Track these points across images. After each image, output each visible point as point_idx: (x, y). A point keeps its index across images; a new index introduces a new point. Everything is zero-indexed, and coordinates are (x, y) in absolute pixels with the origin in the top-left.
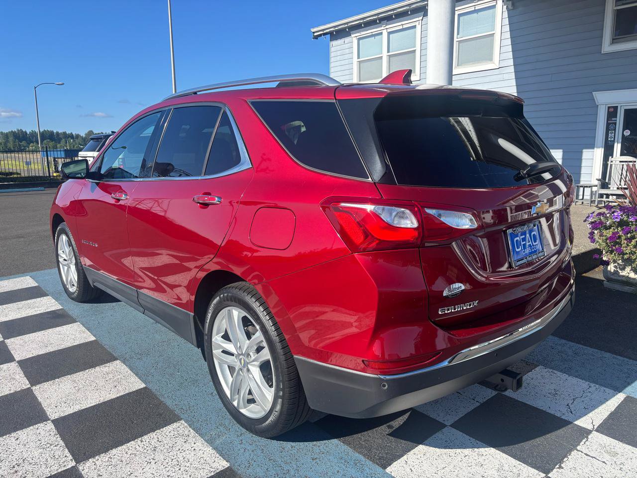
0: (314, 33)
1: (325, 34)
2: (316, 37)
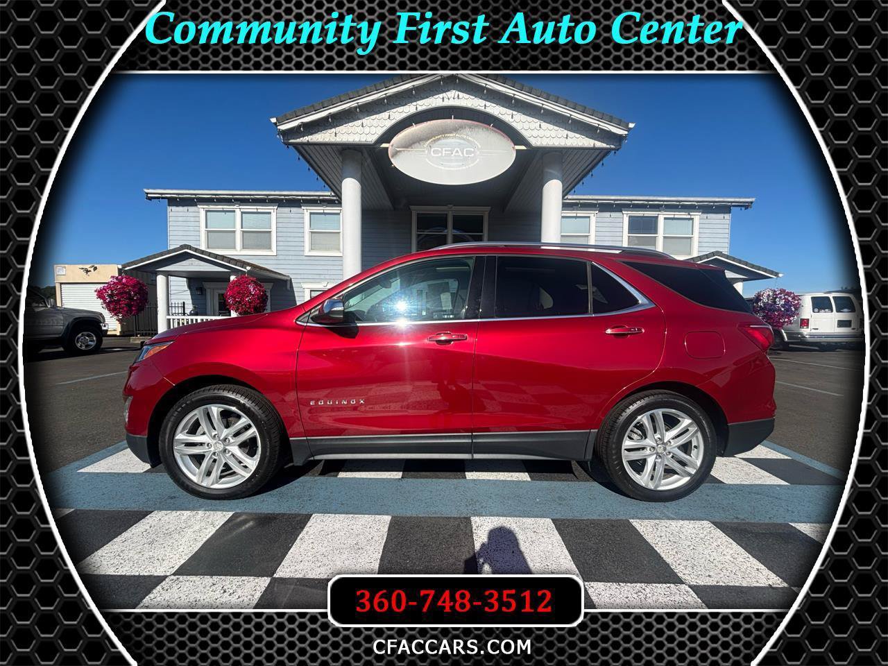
0: (147, 194)
1: (163, 198)
2: (150, 199)
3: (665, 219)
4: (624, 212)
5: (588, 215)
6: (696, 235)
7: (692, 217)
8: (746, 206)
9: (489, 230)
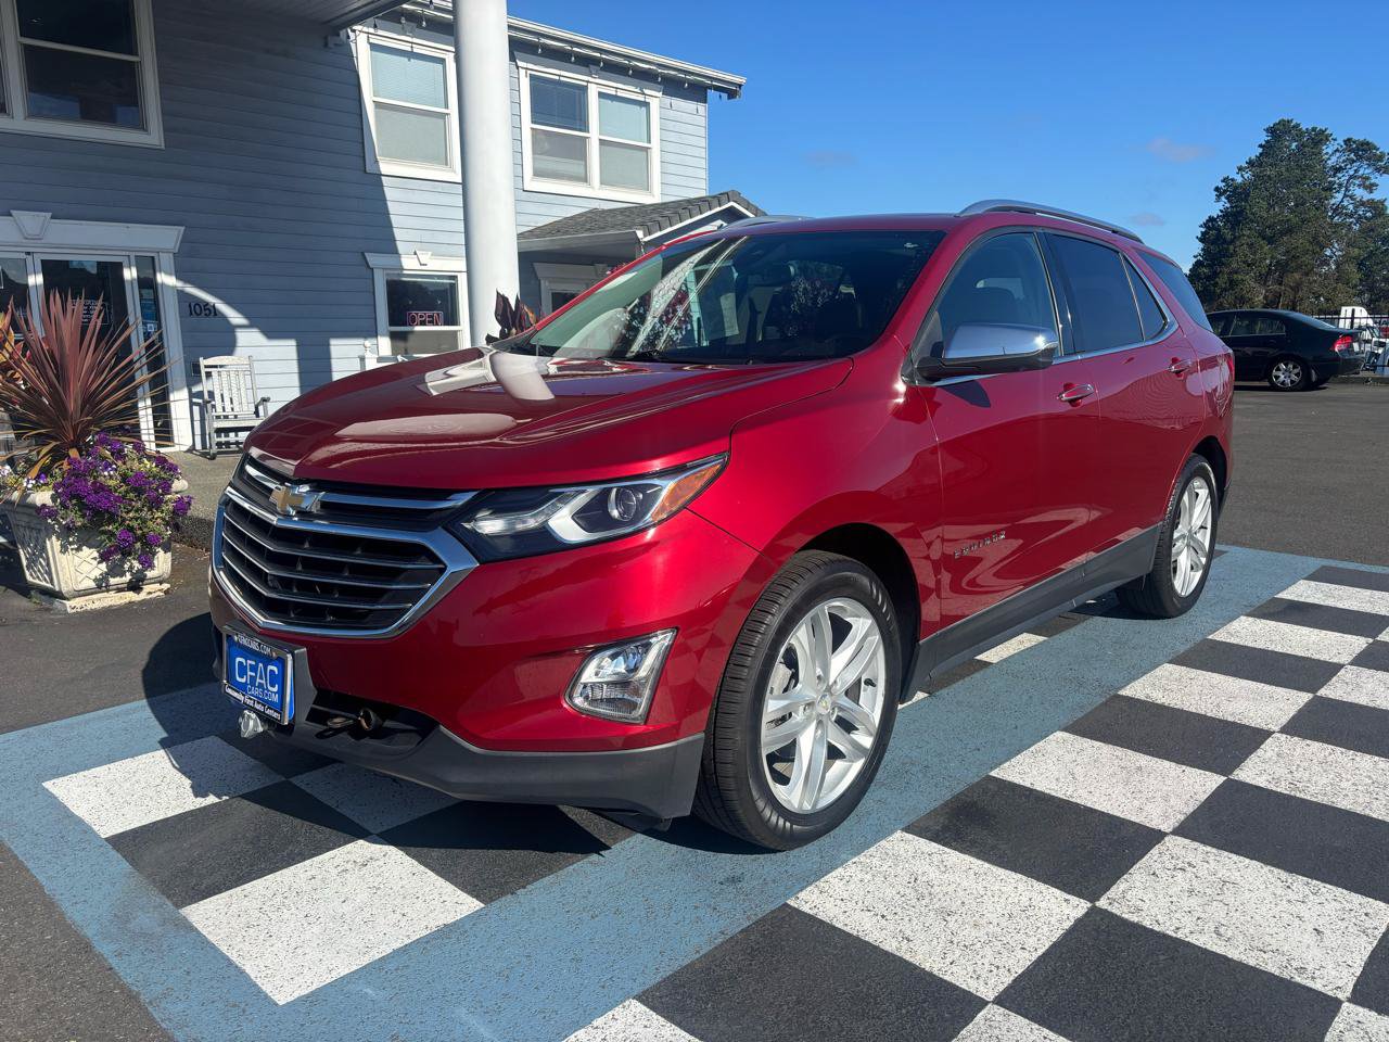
3: (601, 95)
4: (520, 63)
5: (442, 56)
6: (655, 145)
7: (647, 100)
8: (732, 92)
9: (161, 49)
